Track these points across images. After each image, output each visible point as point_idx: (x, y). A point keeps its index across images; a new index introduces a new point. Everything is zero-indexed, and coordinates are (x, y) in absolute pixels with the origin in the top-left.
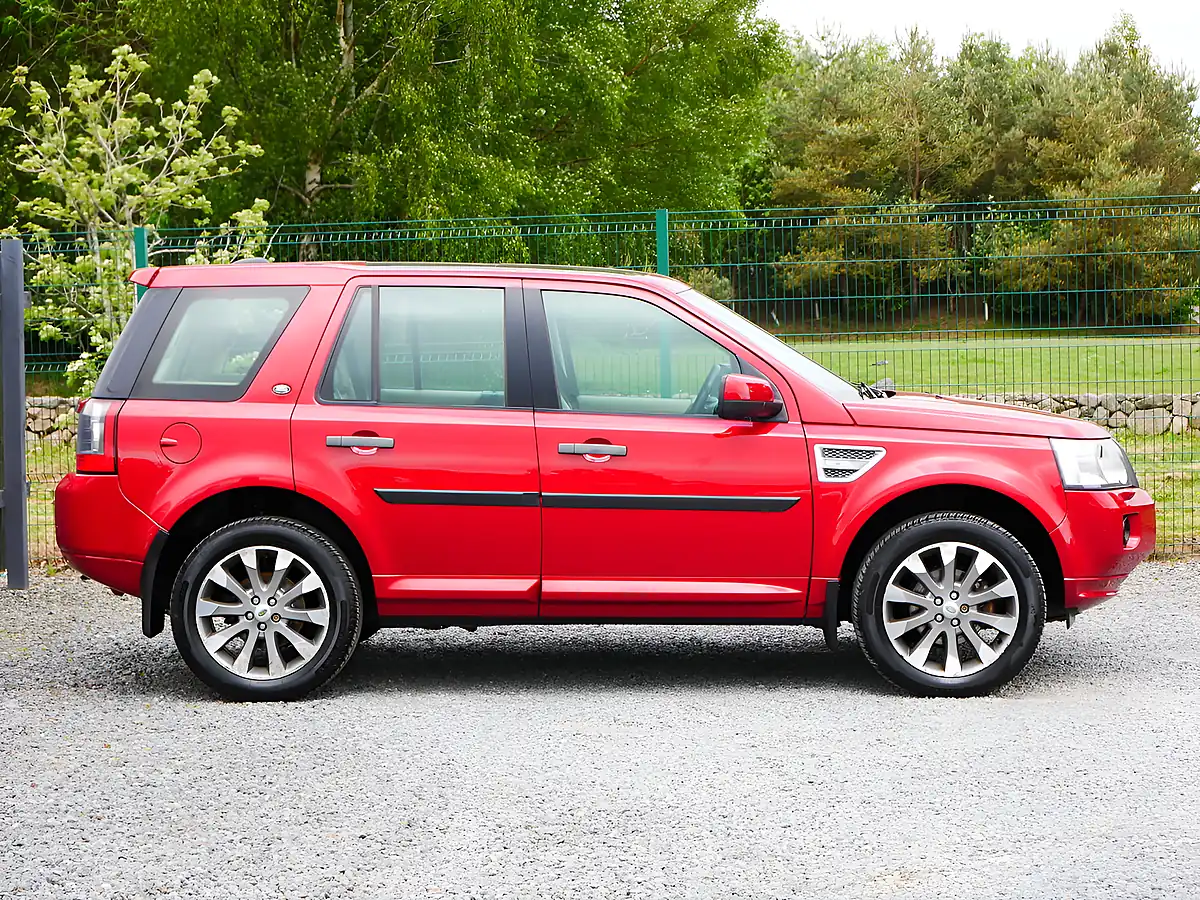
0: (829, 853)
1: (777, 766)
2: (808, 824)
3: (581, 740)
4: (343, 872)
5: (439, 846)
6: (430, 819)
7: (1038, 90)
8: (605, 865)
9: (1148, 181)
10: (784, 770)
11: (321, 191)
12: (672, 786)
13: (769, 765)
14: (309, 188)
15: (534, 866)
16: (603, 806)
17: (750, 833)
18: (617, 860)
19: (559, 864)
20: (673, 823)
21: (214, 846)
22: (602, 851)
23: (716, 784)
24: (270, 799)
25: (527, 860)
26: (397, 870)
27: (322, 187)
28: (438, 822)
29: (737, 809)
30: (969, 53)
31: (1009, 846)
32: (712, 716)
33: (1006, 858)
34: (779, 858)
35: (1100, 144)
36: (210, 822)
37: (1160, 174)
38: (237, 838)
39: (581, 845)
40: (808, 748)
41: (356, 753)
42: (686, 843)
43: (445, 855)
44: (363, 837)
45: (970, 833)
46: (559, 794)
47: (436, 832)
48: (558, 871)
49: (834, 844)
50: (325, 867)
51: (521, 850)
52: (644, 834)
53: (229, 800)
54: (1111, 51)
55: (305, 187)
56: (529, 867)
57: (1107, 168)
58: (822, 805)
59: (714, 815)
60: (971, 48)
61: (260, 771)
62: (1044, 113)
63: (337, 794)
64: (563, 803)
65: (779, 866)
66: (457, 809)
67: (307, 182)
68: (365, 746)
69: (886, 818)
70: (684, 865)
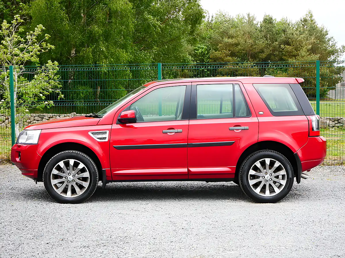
0: (181, 250)
1: (174, 224)
2: (178, 241)
3: (120, 215)
4: (38, 254)
5: (69, 246)
6: (69, 238)
7: (284, 31)
8: (115, 253)
9: (315, 57)
10: (176, 225)
11: (75, 56)
12: (143, 229)
13: (172, 223)
14: (72, 55)
15: (95, 253)
16: (121, 235)
17: (161, 244)
18: (119, 251)
19: (102, 252)
20: (139, 240)
21: (4, 245)
22: (116, 248)
23: (155, 229)
24: (25, 232)
25: (93, 251)
26: (54, 254)
27: (75, 55)
28: (71, 239)
29: (159, 236)
30: (265, 20)
31: (234, 248)
32: (160, 208)
33: (233, 252)
34: (166, 251)
35: (302, 47)
36: (5, 238)
37: (319, 55)
38: (11, 243)
39: (110, 246)
40: (185, 218)
41: (54, 218)
42: (141, 246)
43: (70, 249)
44: (48, 243)
45: (224, 244)
46: (109, 231)
47: (70, 242)
48: (101, 254)
49: (183, 247)
50: (34, 252)
51: (92, 248)
52: (129, 243)
53: (13, 232)
54: (305, 21)
55: (71, 55)
56: (93, 253)
57: (303, 53)
58: (184, 235)
59: (152, 238)
60: (266, 19)
61: (25, 223)
62: (285, 37)
63: (45, 230)
64: (109, 234)
65: (166, 254)
66: (78, 235)
67: (71, 54)
68: (58, 216)
69: (201, 239)
70: (138, 253)
